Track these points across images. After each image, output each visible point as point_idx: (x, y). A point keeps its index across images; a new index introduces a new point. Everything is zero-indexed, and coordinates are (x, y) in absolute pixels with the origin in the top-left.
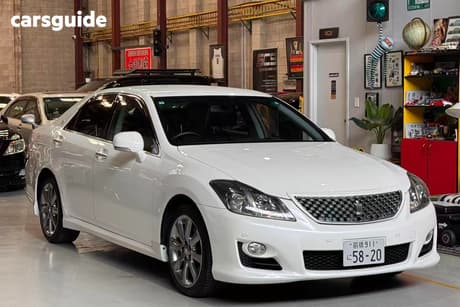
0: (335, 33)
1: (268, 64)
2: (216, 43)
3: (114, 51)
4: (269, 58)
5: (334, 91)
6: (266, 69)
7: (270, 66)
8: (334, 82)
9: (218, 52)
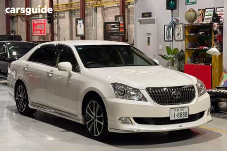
0: (150, 15)
1: (114, 29)
2: (79, 18)
3: (26, 21)
4: (115, 26)
5: (149, 42)
6: (113, 31)
7: (115, 30)
8: (149, 38)
9: (81, 22)
